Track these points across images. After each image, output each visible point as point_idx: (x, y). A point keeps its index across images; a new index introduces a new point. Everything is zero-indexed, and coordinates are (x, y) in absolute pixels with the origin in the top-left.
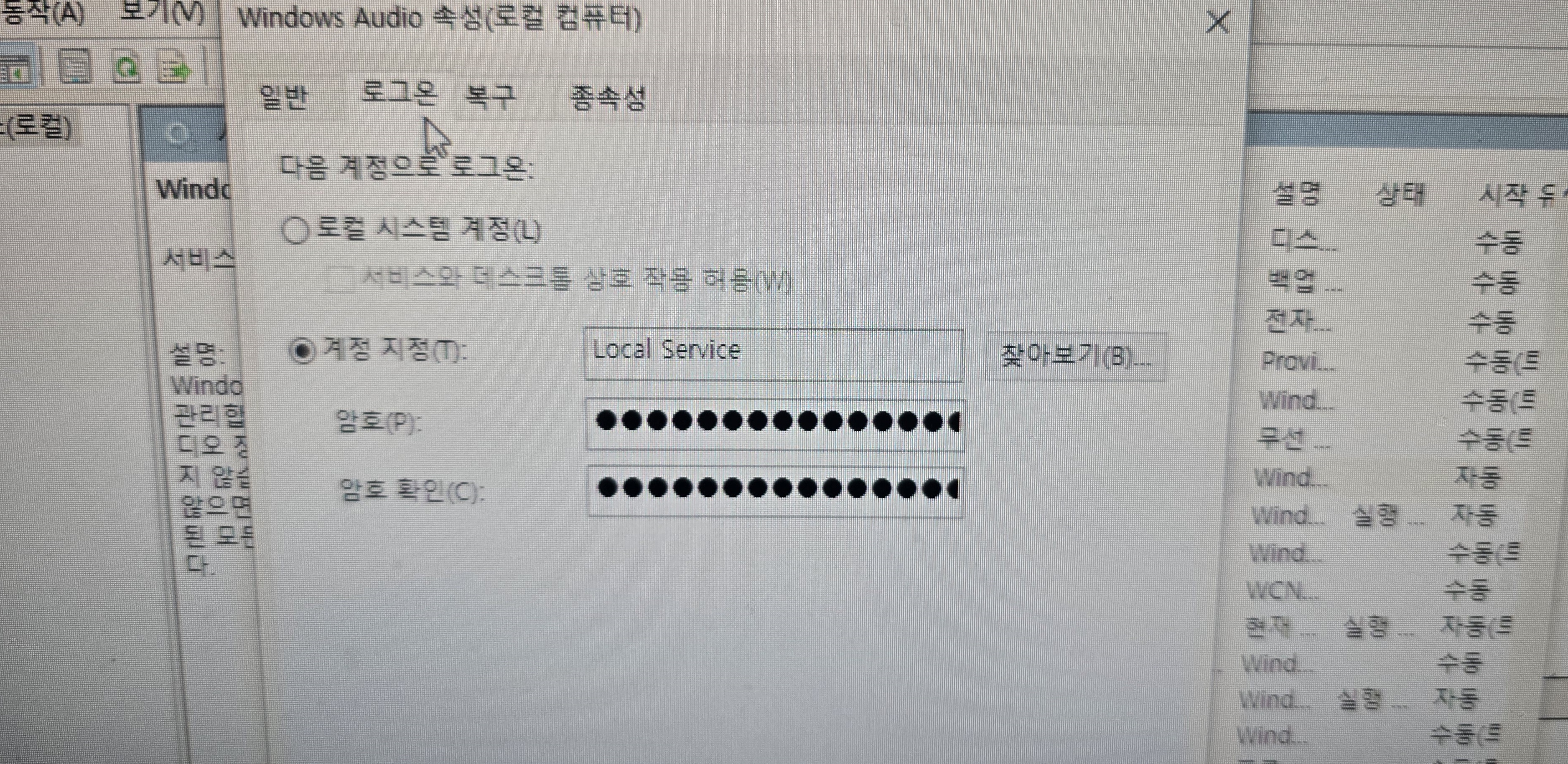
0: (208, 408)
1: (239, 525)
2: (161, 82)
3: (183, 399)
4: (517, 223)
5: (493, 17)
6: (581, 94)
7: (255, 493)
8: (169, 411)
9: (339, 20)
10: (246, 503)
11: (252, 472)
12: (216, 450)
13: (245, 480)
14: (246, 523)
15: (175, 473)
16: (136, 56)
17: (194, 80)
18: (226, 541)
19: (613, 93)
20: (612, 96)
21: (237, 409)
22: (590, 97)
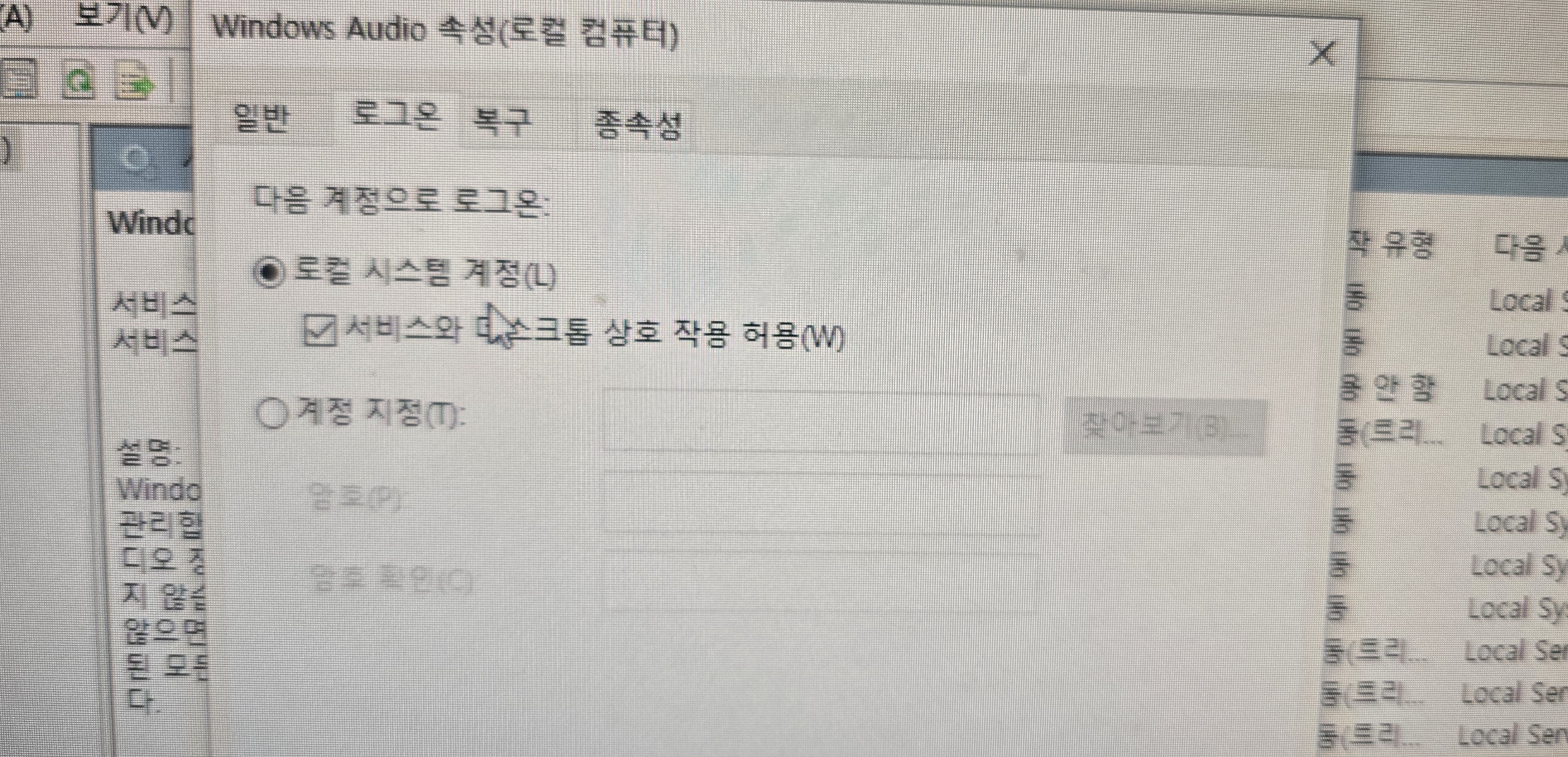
0: (158, 517)
1: (192, 653)
2: (118, 98)
3: (130, 504)
4: (528, 268)
5: (508, 31)
6: (607, 121)
7: (212, 616)
8: (114, 519)
9: (330, 31)
10: (201, 628)
11: (208, 592)
12: (168, 565)
13: (200, 601)
14: (199, 651)
15: (117, 592)
16: (91, 68)
17: (157, 96)
18: (176, 672)
19: (644, 118)
20: (643, 122)
21: (194, 517)
22: (617, 123)
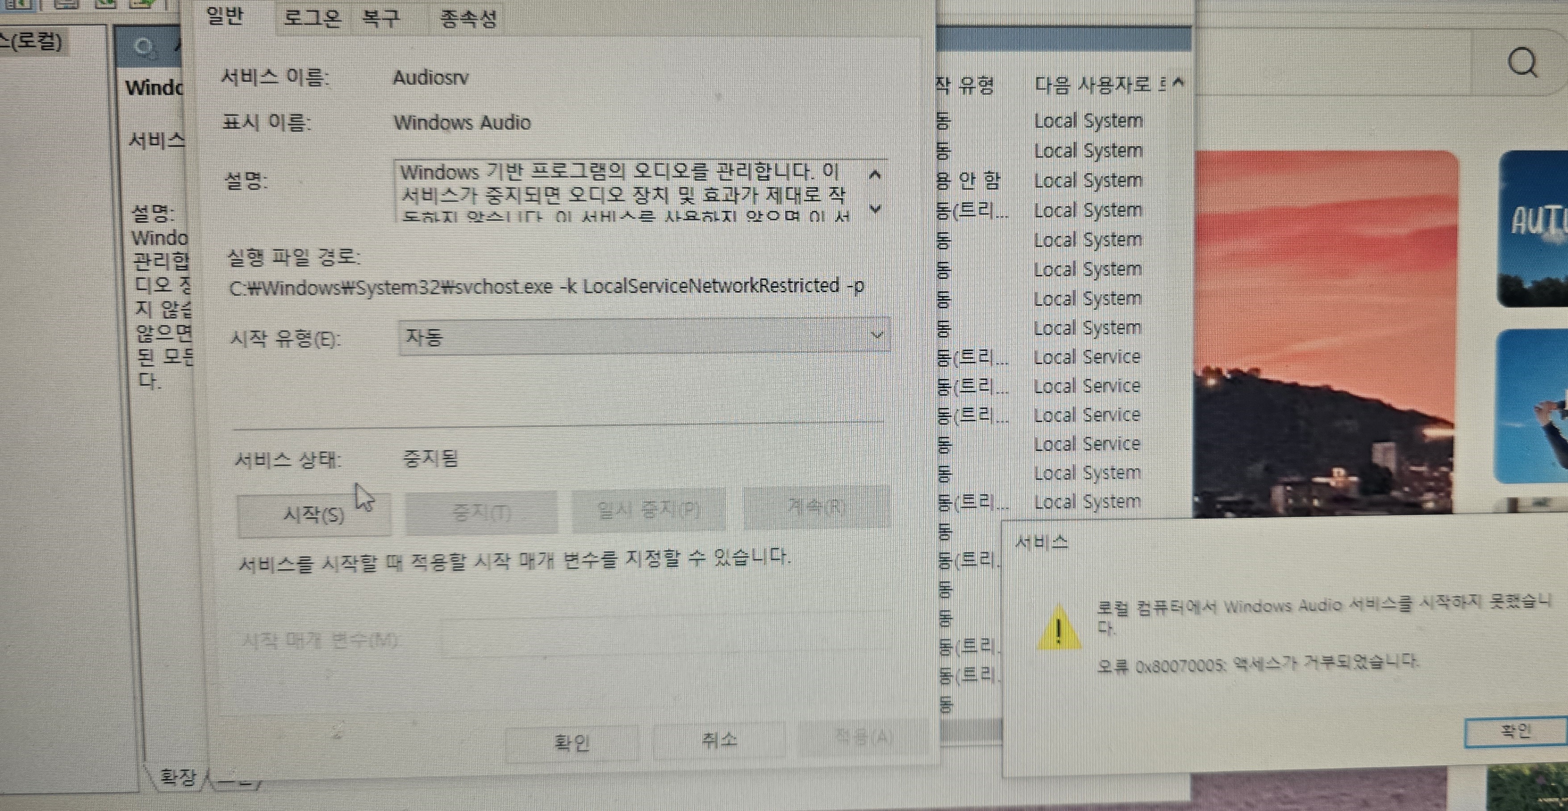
0: (160, 257)
1: (182, 347)
2: (131, 8)
3: (141, 249)
6: (448, 16)
7: (195, 322)
8: (130, 258)
10: (188, 330)
11: (193, 306)
12: (166, 288)
13: (187, 312)
14: (187, 346)
15: (132, 307)
17: (158, 10)
18: (172, 360)
19: (472, 15)
20: (472, 17)
21: (183, 256)
22: (455, 18)
